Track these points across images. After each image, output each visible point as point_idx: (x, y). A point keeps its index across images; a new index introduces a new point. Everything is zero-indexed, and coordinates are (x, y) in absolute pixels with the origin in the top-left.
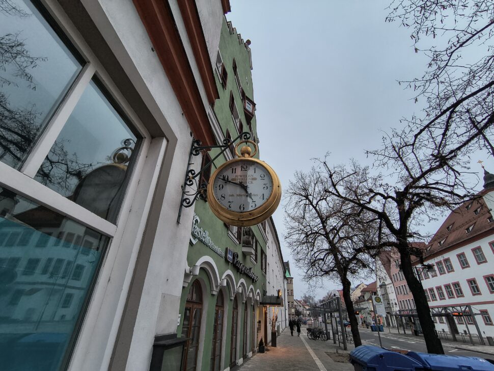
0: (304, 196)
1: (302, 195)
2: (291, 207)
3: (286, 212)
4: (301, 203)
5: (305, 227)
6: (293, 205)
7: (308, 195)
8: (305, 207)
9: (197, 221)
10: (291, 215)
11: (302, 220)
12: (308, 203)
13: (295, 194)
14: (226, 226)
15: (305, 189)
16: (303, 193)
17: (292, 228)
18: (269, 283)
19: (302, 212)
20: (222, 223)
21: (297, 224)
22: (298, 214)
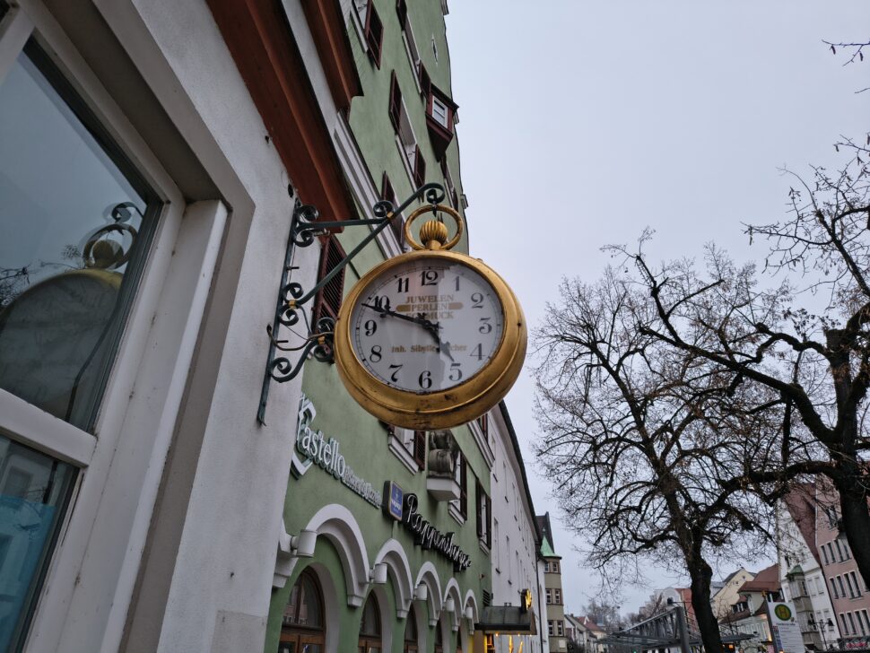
0: (587, 345)
1: (579, 341)
2: (551, 373)
3: (539, 385)
4: (578, 363)
5: (588, 425)
6: (559, 368)
7: (595, 342)
8: (590, 373)
9: (308, 414)
10: (555, 393)
11: (580, 407)
12: (595, 362)
13: (563, 338)
14: (386, 427)
15: (589, 327)
16: (584, 337)
17: (557, 427)
18: (498, 571)
19: (581, 386)
20: (374, 420)
21: (569, 416)
22: (571, 391)
